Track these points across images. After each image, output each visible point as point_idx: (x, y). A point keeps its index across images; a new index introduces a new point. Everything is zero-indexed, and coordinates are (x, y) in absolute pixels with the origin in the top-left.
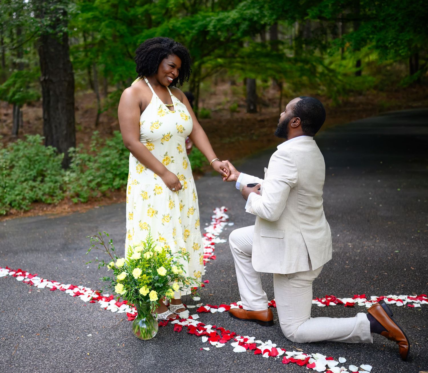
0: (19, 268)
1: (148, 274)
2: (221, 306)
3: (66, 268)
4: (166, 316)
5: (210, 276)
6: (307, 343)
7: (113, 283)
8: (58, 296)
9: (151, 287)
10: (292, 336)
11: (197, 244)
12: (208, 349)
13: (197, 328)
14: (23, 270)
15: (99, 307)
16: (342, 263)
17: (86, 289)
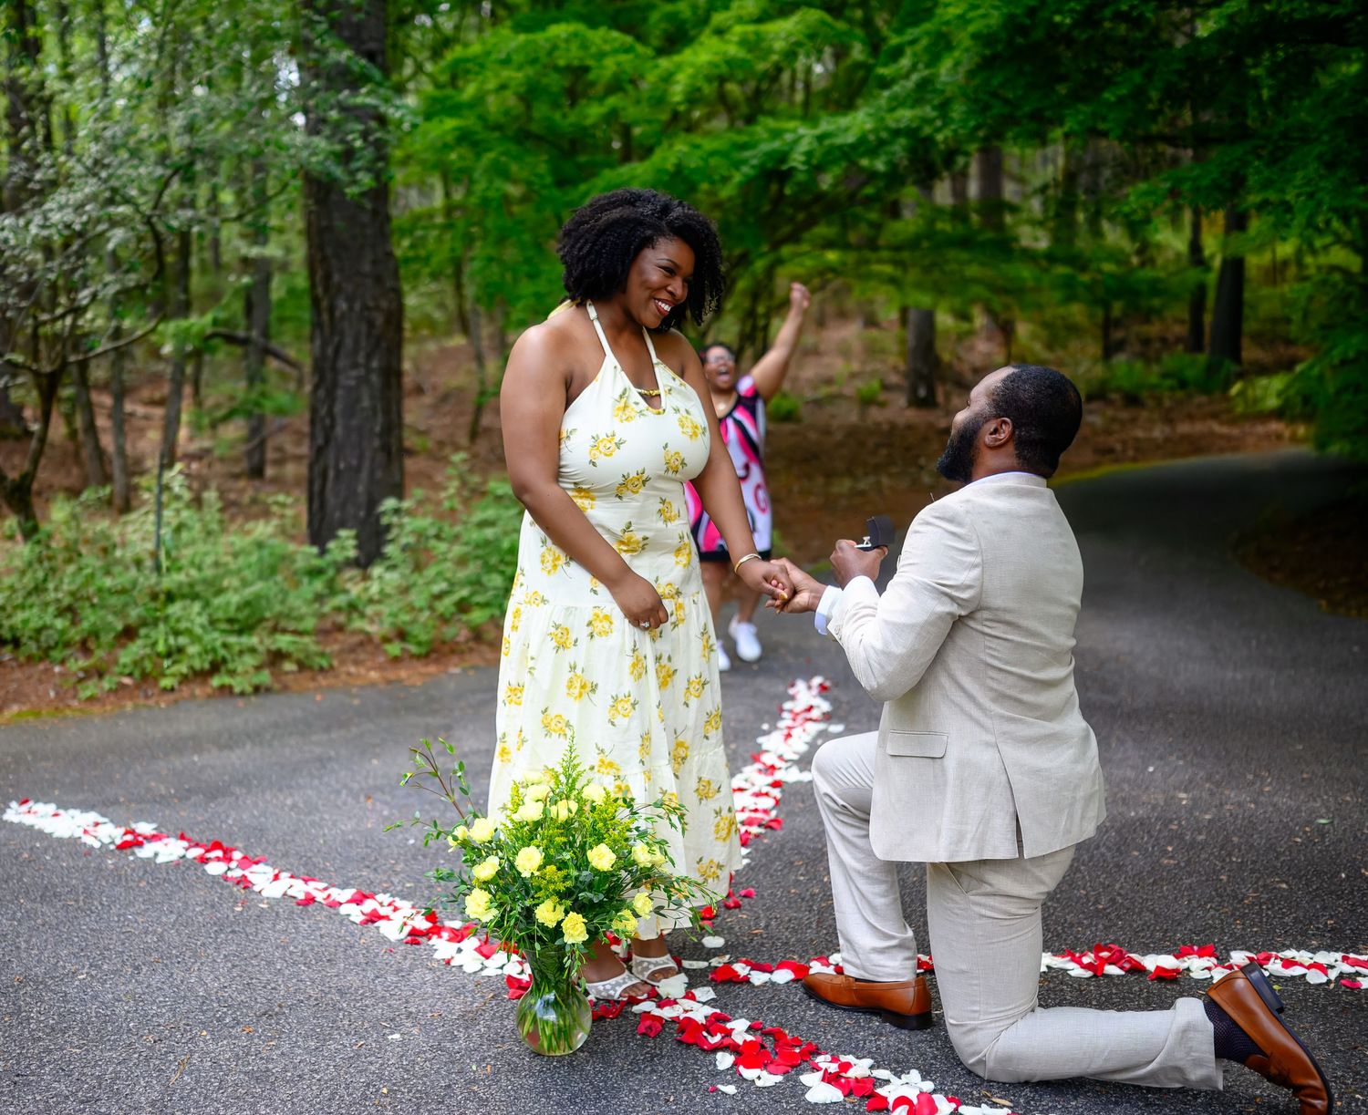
0: (217, 838)
1: (562, 865)
2: (780, 966)
3: (349, 843)
4: (619, 990)
5: (761, 877)
6: (1027, 1083)
7: (464, 887)
8: (317, 922)
9: (569, 903)
10: (982, 1062)
11: (709, 783)
12: (731, 1089)
13: (705, 1027)
14: (225, 845)
15: (430, 958)
16: (1153, 852)
17: (398, 903)
